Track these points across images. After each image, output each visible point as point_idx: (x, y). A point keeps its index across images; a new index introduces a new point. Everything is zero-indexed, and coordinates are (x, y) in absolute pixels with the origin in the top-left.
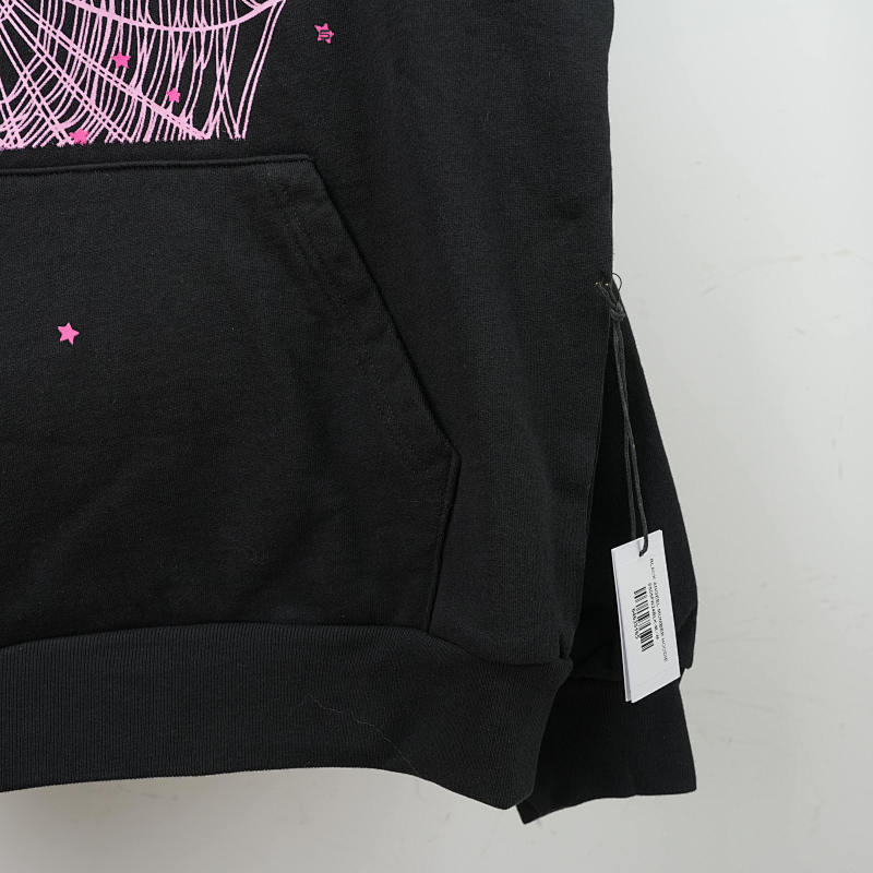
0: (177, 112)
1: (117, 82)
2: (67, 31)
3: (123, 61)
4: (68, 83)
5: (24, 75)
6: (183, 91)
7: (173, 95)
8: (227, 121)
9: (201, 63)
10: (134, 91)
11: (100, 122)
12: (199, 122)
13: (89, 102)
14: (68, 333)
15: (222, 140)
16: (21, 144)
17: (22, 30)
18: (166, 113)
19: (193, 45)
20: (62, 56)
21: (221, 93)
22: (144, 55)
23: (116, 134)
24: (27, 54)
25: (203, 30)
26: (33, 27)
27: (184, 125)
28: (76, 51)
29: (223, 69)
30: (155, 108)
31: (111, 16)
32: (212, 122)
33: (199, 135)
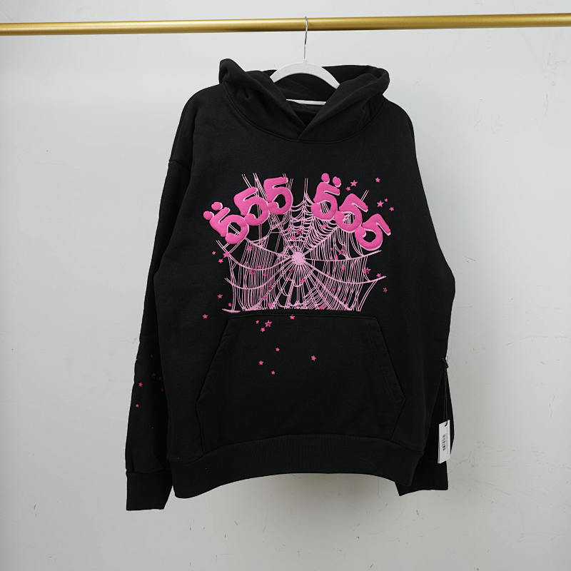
0: (345, 303)
1: (332, 295)
2: (323, 282)
3: (334, 290)
4: (321, 295)
5: (310, 291)
6: (347, 298)
7: (345, 299)
8: (356, 307)
9: (352, 291)
10: (336, 297)
11: (327, 304)
12: (349, 307)
13: (324, 300)
14: (314, 358)
15: (354, 311)
16: (306, 308)
17: (312, 280)
18: (342, 303)
19: (351, 287)
20: (321, 288)
21: (356, 299)
22: (339, 289)
23: (330, 308)
24: (312, 286)
25: (354, 283)
26: (315, 280)
27: (346, 307)
28: (324, 287)
29: (357, 294)
30: (340, 302)
31: (334, 279)
32: (353, 306)
33: (349, 309)
